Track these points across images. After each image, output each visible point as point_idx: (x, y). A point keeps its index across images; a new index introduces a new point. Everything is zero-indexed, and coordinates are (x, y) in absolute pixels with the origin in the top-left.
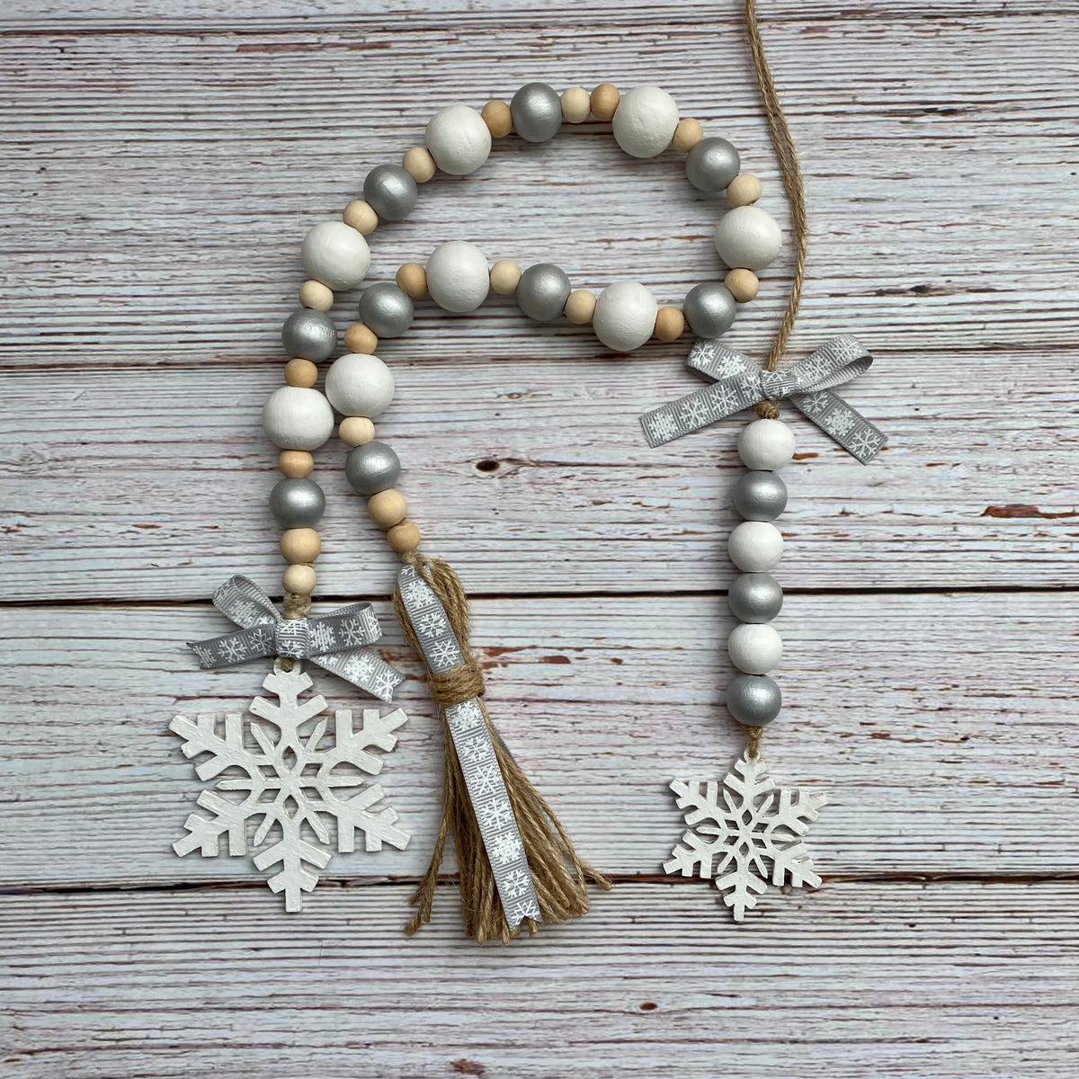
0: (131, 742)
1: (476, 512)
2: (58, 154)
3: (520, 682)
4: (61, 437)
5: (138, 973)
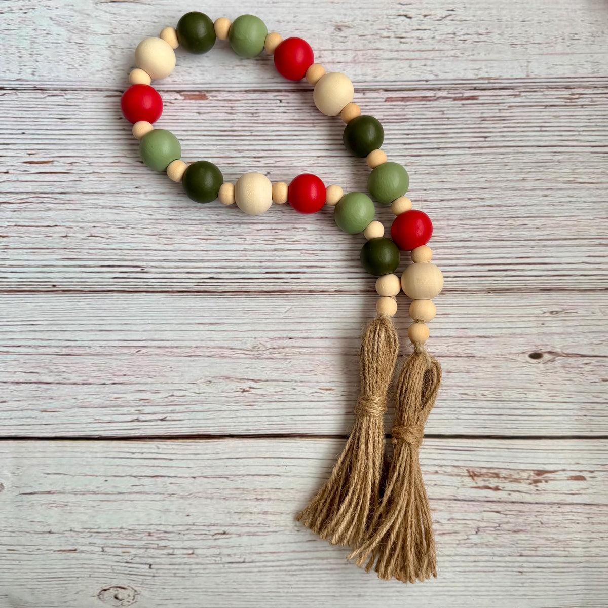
1: (529, 384)
2: (277, 164)
3: (556, 492)
4: (277, 335)
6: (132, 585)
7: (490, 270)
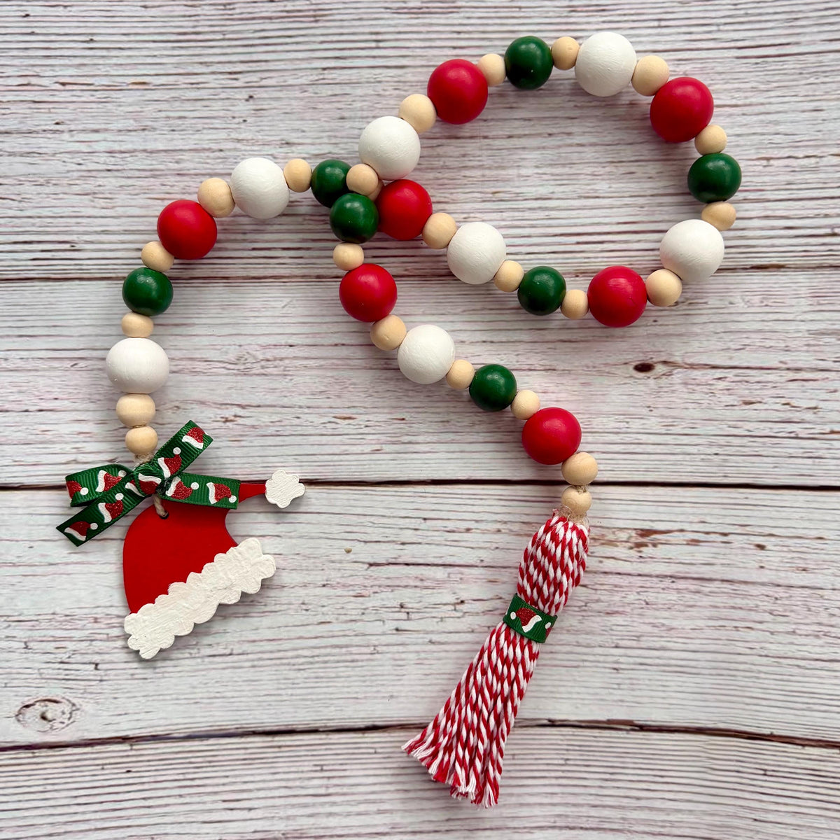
0: (330, 602)
1: (631, 409)
2: (264, 83)
3: (669, 561)
4: (272, 340)
5: (334, 804)
6: (68, 695)
7: (578, 243)
